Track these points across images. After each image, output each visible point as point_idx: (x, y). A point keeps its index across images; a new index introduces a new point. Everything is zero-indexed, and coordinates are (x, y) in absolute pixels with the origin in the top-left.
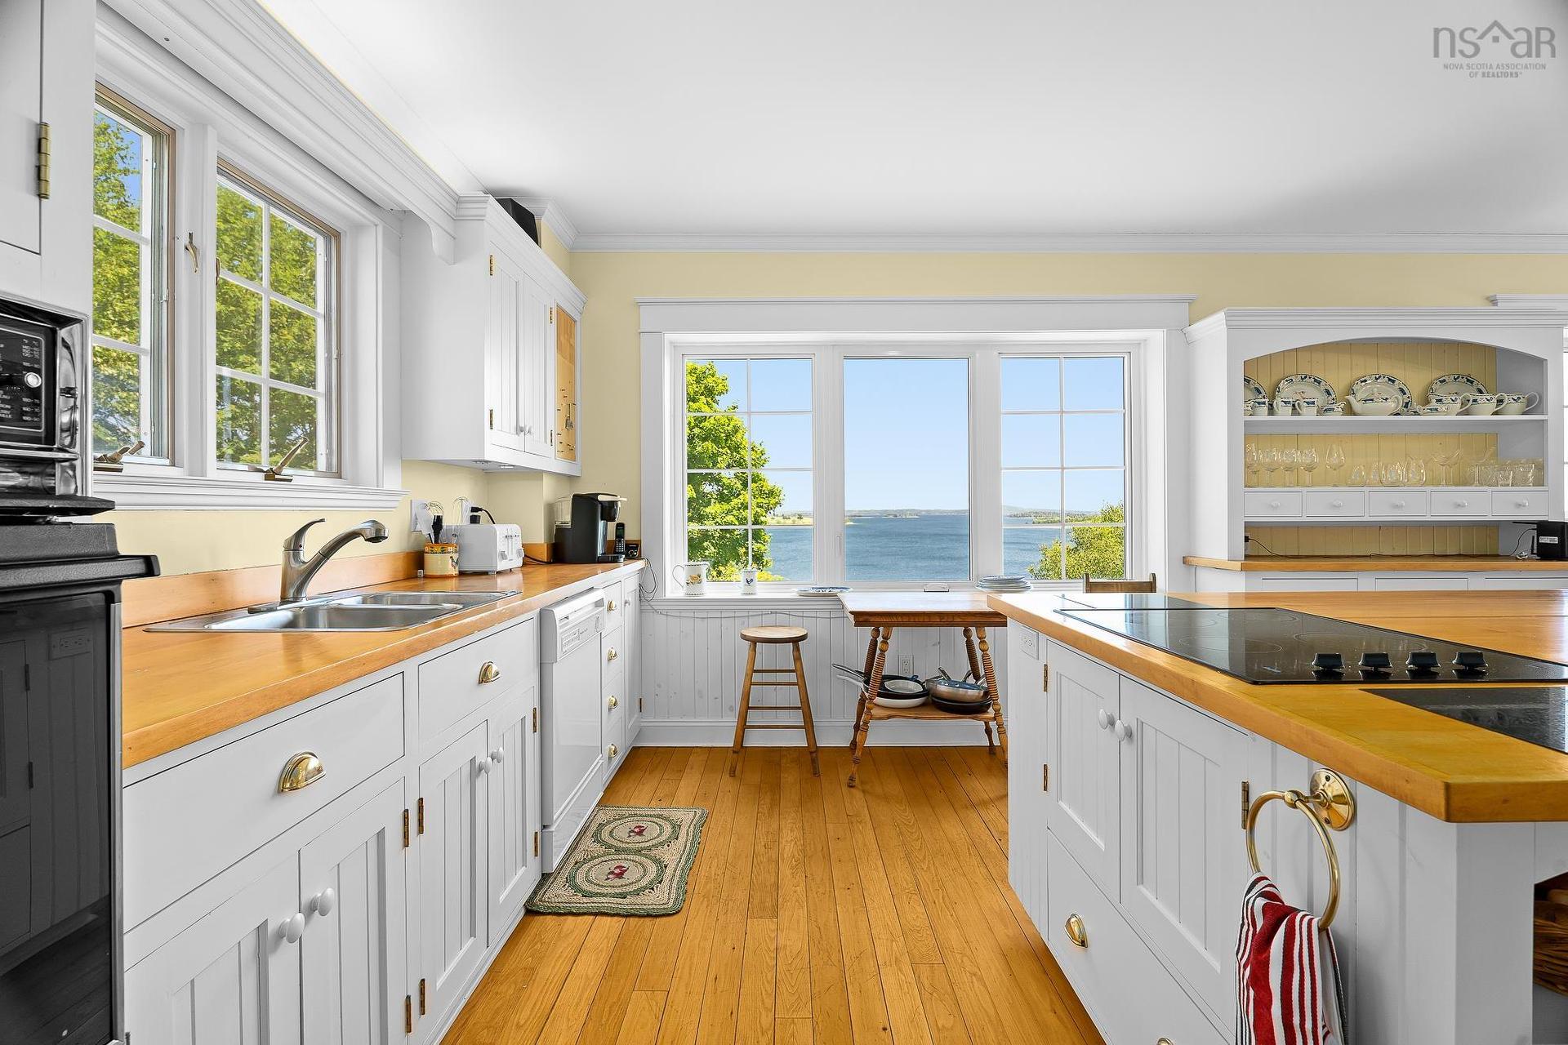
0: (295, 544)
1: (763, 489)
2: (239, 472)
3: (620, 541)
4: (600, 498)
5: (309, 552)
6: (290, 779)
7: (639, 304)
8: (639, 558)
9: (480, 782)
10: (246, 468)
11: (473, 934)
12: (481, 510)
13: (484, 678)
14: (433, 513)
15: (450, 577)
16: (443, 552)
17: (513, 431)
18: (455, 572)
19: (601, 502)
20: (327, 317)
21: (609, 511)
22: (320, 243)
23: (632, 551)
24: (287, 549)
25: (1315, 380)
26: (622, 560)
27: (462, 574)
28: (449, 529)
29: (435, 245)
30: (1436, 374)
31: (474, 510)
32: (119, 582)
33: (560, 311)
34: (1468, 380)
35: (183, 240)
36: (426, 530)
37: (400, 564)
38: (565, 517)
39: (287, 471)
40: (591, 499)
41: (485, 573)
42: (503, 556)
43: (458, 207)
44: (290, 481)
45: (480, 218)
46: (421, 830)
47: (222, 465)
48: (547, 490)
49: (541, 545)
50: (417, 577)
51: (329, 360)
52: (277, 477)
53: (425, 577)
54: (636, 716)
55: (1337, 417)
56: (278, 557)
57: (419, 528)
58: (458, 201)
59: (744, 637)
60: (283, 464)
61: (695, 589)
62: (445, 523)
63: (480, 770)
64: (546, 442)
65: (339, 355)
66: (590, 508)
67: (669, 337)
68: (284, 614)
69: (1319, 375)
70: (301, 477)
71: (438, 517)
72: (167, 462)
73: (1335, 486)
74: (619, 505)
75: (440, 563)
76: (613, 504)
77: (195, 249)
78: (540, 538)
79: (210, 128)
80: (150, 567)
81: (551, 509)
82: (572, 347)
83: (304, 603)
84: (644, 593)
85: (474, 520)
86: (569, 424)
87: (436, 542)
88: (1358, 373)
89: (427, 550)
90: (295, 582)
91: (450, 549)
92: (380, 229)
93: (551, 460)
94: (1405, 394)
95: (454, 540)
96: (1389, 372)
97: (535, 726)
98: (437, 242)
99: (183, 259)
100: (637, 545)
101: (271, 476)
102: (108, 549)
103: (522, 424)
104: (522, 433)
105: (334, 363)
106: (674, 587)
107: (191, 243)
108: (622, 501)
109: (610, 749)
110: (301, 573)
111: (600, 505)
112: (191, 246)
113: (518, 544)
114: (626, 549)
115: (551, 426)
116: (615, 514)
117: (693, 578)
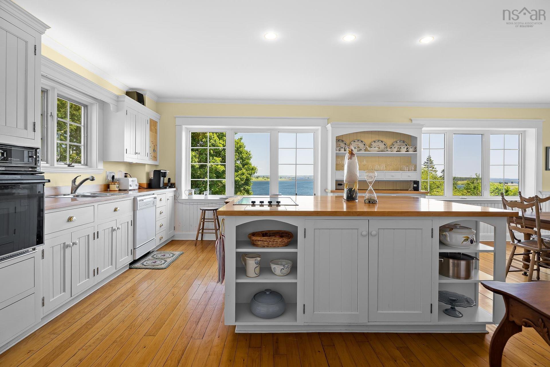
0: (74, 181)
1: (250, 167)
2: (62, 165)
3: (169, 183)
4: (161, 171)
5: (77, 183)
6: (70, 219)
7: (175, 117)
8: (175, 187)
9: (114, 233)
10: (63, 164)
11: (112, 265)
12: (128, 174)
13: (115, 210)
14: (112, 175)
15: (117, 191)
16: (114, 184)
17: (134, 154)
18: (117, 189)
19: (162, 172)
20: (84, 126)
21: (164, 175)
22: (83, 108)
23: (172, 186)
24: (73, 182)
25: (361, 141)
26: (168, 188)
27: (120, 190)
28: (116, 179)
29: (111, 109)
30: (395, 140)
31: (125, 174)
32: (45, 183)
33: (151, 120)
34: (403, 142)
35: (50, 114)
36: (110, 179)
37: (103, 187)
38: (152, 176)
39: (73, 164)
40: (159, 171)
41: (126, 190)
42: (131, 186)
43: (118, 99)
44: (74, 167)
45: (124, 101)
46: (98, 238)
47: (58, 163)
48: (147, 169)
49: (145, 183)
50: (107, 191)
51: (84, 137)
52: (71, 166)
53: (110, 191)
54: (172, 231)
55: (363, 152)
56: (70, 184)
57: (108, 178)
58: (118, 97)
59: (201, 209)
60: (72, 163)
61: (190, 196)
62: (115, 177)
63: (114, 230)
64: (145, 156)
65: (87, 136)
66: (159, 174)
67: (184, 127)
68: (71, 196)
69: (362, 140)
70: (76, 165)
71: (114, 176)
72: (46, 163)
73: (364, 170)
74: (167, 173)
75: (113, 187)
76: (165, 173)
77: (52, 116)
78: (144, 181)
79: (56, 89)
80: (49, 181)
81: (148, 174)
82: (156, 130)
83: (76, 194)
84: (176, 198)
85: (126, 176)
86: (154, 151)
87: (113, 182)
88: (373, 139)
89: (110, 184)
90: (74, 189)
91: (116, 184)
92: (98, 104)
93: (147, 160)
94: (385, 145)
95: (118, 181)
96: (382, 139)
97: (131, 224)
98: (112, 108)
99: (49, 118)
100: (174, 184)
101: (69, 165)
102: (44, 178)
103: (137, 152)
104: (137, 154)
105: (86, 137)
106: (184, 196)
107: (51, 114)
108: (168, 172)
109: (160, 237)
110: (76, 187)
111: (161, 173)
112: (51, 115)
113: (136, 183)
114: (171, 185)
115: (148, 151)
116: (166, 175)
117: (190, 193)
